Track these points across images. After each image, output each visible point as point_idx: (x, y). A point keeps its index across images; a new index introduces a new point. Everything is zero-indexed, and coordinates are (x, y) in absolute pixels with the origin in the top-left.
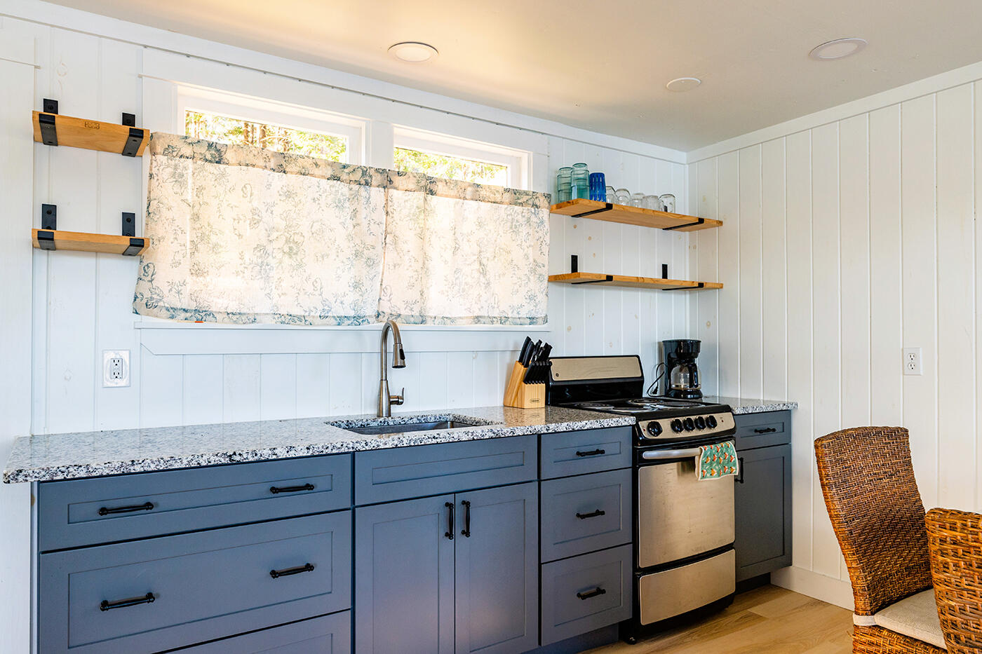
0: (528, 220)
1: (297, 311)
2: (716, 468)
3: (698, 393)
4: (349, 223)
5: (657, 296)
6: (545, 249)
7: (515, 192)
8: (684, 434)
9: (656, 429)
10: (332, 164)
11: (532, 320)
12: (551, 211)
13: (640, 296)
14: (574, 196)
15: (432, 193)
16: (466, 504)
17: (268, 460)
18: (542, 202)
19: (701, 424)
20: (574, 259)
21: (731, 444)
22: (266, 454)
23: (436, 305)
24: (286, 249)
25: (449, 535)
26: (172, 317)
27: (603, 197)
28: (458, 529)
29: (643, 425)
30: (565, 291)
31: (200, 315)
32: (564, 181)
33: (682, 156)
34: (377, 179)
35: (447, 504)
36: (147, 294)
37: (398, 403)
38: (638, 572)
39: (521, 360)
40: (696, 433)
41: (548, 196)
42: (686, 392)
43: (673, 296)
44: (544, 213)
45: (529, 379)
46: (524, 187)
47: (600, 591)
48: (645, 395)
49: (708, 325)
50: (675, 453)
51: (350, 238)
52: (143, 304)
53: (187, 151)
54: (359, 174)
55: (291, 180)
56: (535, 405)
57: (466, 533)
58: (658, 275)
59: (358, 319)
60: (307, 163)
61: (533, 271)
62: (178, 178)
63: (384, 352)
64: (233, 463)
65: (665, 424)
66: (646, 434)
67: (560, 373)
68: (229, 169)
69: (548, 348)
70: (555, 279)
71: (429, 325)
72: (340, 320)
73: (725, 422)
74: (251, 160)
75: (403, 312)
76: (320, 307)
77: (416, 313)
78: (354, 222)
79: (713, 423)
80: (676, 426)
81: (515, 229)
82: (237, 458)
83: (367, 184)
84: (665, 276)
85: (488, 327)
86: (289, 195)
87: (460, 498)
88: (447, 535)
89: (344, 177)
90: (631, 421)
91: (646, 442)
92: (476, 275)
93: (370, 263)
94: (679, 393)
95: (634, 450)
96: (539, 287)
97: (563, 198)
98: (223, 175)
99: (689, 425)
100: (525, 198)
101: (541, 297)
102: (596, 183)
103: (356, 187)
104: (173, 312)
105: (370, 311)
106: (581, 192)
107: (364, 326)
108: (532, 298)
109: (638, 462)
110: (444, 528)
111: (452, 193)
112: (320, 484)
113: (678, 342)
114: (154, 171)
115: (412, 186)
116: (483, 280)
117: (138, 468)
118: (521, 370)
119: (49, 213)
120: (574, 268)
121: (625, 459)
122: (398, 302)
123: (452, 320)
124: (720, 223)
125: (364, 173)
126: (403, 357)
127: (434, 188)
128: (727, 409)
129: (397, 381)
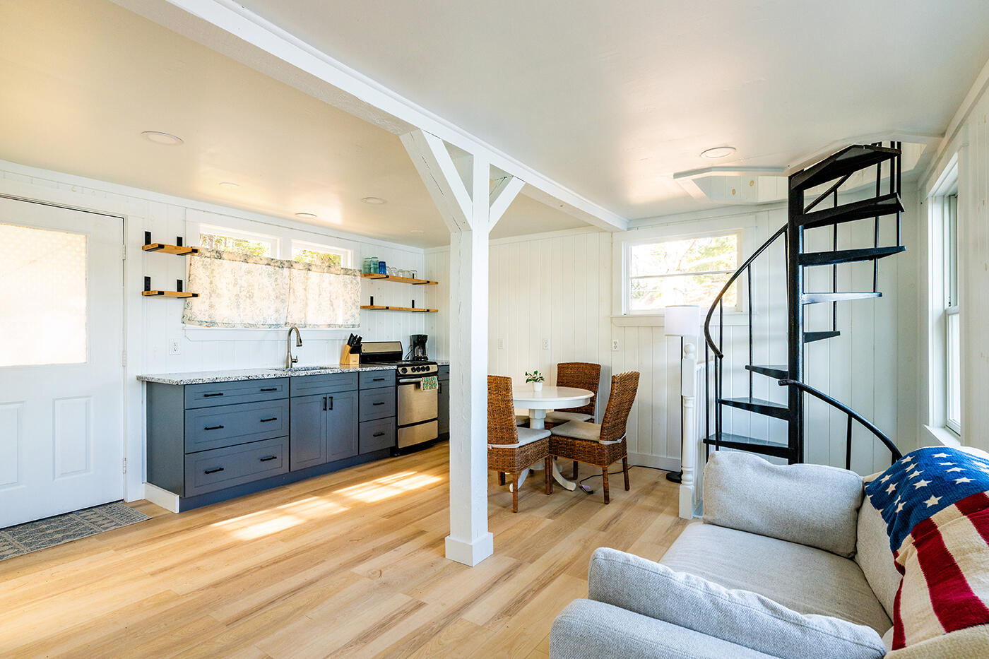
0: (351, 282)
1: (253, 323)
2: (429, 386)
3: (426, 358)
4: (274, 284)
5: (409, 315)
6: (359, 294)
7: (346, 269)
8: (416, 373)
9: (405, 370)
10: (267, 259)
11: (353, 326)
12: (362, 277)
13: (401, 314)
14: (372, 270)
15: (309, 270)
16: (332, 398)
17: (261, 379)
18: (358, 274)
19: (423, 369)
20: (372, 298)
21: (436, 377)
22: (261, 377)
23: (311, 319)
24: (248, 296)
25: (325, 409)
26: (200, 325)
27: (385, 272)
28: (328, 408)
29: (400, 369)
30: (368, 312)
31: (212, 324)
32: (367, 263)
33: (422, 250)
34: (287, 264)
35: (324, 398)
36: (189, 315)
37: (295, 362)
38: (397, 427)
39: (348, 344)
40: (421, 372)
41: (361, 271)
42: (421, 358)
43: (417, 314)
44: (359, 278)
45: (352, 352)
46: (349, 268)
47: (382, 434)
48: (403, 359)
49: (432, 328)
50: (414, 380)
51: (274, 290)
52: (185, 319)
53: (208, 255)
54: (279, 264)
55: (250, 266)
56: (355, 363)
57: (331, 409)
58: (410, 306)
59: (277, 325)
60: (257, 259)
61: (354, 304)
62: (204, 266)
63: (289, 341)
64: (249, 380)
65: (409, 369)
66: (401, 373)
67: (365, 349)
68: (224, 261)
69: (360, 338)
70: (363, 307)
71: (308, 328)
72: (270, 326)
73: (433, 369)
74: (234, 258)
75: (297, 322)
76: (262, 320)
77: (303, 323)
78: (276, 283)
79: (428, 369)
80: (413, 370)
81: (345, 285)
82: (251, 378)
83: (282, 267)
84: (413, 307)
85: (334, 329)
86: (249, 272)
87: (329, 396)
88: (324, 409)
89: (272, 264)
90: (395, 367)
91: (401, 375)
92: (329, 306)
93: (283, 301)
94: (418, 358)
95: (396, 379)
96: (356, 311)
97: (367, 270)
98: (222, 264)
99: (419, 370)
100: (350, 272)
101: (357, 316)
102: (382, 266)
103: (278, 268)
104: (201, 323)
105: (282, 322)
106: (375, 269)
107: (280, 329)
108: (353, 316)
109: (398, 383)
110: (323, 407)
111: (319, 271)
112: (279, 388)
113: (418, 336)
114: (192, 263)
115: (301, 268)
116: (331, 308)
117: (218, 381)
118: (349, 348)
119: (147, 280)
120: (372, 303)
121: (393, 382)
122: (295, 318)
123: (318, 326)
124: (437, 283)
125: (281, 263)
126: (301, 342)
127: (310, 268)
128: (435, 363)
129: (295, 352)
